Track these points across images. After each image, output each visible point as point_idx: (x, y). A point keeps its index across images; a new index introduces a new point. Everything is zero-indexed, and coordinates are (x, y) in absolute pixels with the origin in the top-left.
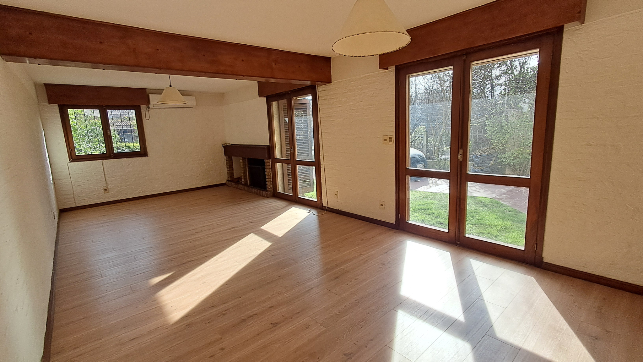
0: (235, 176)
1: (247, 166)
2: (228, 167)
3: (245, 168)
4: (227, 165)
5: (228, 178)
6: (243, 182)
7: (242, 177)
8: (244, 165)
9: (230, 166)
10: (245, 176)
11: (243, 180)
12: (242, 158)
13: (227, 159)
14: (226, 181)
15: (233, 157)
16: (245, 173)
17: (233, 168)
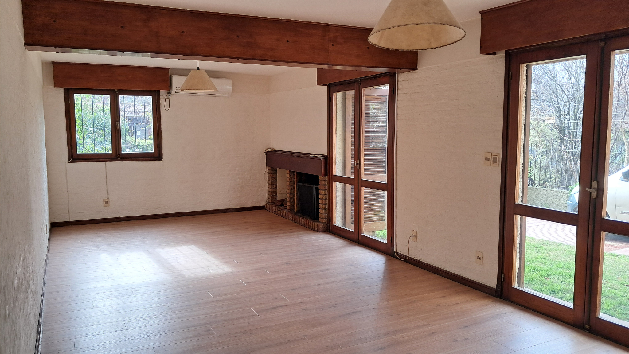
0: (279, 197)
1: (295, 184)
2: (270, 182)
3: (292, 186)
4: (268, 180)
5: (269, 198)
6: (287, 207)
7: (288, 200)
8: (292, 181)
9: (273, 183)
10: (292, 198)
11: (288, 204)
12: (289, 173)
13: (270, 172)
14: (265, 203)
15: (278, 169)
16: (291, 193)
17: (276, 184)
